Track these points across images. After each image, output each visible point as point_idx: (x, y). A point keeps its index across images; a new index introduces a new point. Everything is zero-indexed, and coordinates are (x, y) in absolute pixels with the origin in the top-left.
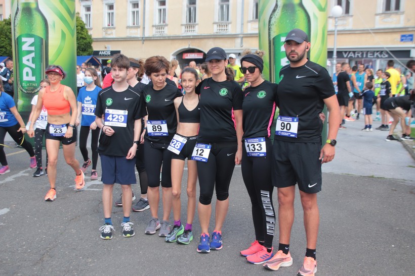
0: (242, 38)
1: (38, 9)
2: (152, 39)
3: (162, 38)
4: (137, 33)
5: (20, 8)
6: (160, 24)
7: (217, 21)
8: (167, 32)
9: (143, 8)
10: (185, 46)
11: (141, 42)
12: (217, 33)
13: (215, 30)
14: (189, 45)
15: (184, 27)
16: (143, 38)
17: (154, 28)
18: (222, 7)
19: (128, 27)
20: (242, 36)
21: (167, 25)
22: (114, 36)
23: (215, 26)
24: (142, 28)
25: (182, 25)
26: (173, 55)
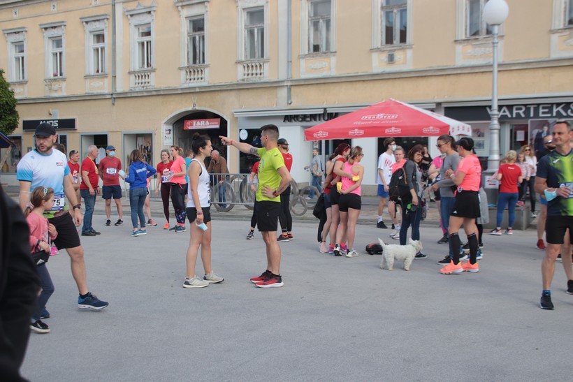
0: (290, 88)
2: (129, 95)
3: (145, 94)
4: (103, 86)
6: (142, 69)
7: (243, 59)
8: (155, 82)
9: (111, 42)
10: (187, 106)
11: (110, 102)
12: (243, 80)
13: (240, 74)
14: (194, 105)
15: (183, 73)
16: (112, 94)
17: (132, 77)
18: (251, 33)
19: (87, 77)
20: (289, 84)
21: (154, 70)
22: (64, 94)
23: (240, 67)
24: (110, 76)
25: (180, 69)
26: (167, 123)
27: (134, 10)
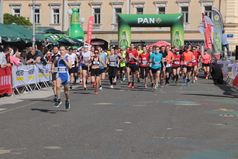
1: (126, 40)
5: (122, 40)
9: (62, 13)
10: (93, 37)
12: (114, 30)
14: (96, 37)
19: (51, 24)
23: (113, 26)
27: (73, 4)
